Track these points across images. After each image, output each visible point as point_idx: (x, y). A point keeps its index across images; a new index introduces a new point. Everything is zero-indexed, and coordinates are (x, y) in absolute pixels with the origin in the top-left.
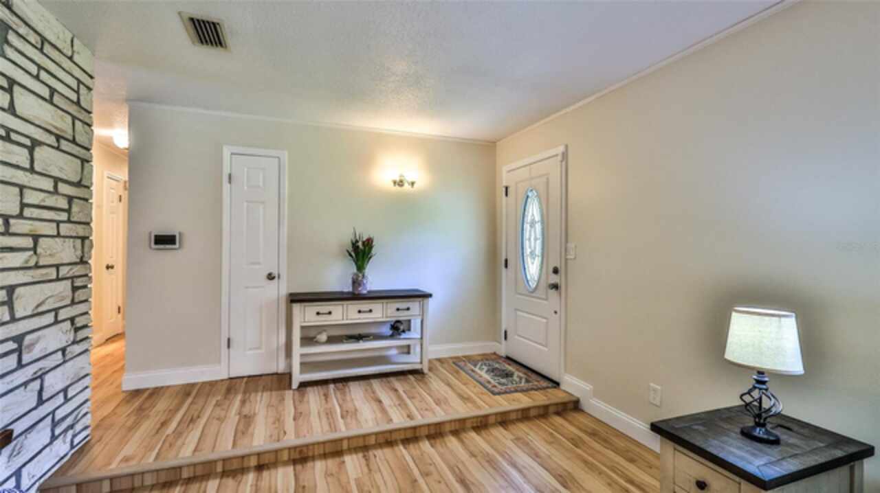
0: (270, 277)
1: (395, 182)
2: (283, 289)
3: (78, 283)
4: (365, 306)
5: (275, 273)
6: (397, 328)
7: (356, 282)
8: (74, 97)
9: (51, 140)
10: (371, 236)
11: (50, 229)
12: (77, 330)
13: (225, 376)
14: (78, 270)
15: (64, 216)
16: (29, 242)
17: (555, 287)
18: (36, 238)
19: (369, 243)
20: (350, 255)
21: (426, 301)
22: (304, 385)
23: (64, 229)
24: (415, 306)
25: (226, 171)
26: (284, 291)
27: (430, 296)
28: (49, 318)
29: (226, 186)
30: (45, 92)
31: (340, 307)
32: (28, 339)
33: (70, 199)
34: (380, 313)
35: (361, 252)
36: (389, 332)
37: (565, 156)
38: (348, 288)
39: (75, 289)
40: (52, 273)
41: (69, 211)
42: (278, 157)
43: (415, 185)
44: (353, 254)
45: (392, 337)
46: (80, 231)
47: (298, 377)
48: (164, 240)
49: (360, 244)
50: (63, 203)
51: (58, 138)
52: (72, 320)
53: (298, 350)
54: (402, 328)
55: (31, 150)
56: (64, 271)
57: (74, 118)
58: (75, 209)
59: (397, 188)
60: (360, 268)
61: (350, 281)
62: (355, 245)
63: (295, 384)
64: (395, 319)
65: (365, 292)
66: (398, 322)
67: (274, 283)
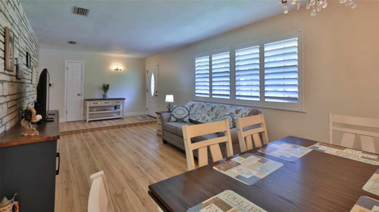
0: (79, 95)
1: (115, 70)
2: (82, 98)
4: (107, 101)
5: (80, 94)
6: (116, 107)
7: (104, 96)
10: (109, 84)
13: (65, 121)
17: (156, 96)
19: (108, 86)
20: (103, 89)
22: (90, 121)
24: (121, 102)
25: (66, 66)
26: (83, 99)
27: (125, 99)
29: (66, 71)
31: (100, 102)
34: (111, 103)
35: (106, 88)
36: (113, 109)
37: (158, 66)
38: (102, 98)
42: (81, 63)
43: (121, 70)
44: (103, 88)
45: (115, 110)
47: (88, 120)
48: (50, 85)
49: (105, 86)
53: (88, 113)
54: (117, 107)
59: (116, 71)
60: (105, 92)
61: (102, 96)
62: (104, 86)
63: (87, 121)
64: (115, 105)
65: (107, 98)
66: (116, 106)
67: (80, 96)
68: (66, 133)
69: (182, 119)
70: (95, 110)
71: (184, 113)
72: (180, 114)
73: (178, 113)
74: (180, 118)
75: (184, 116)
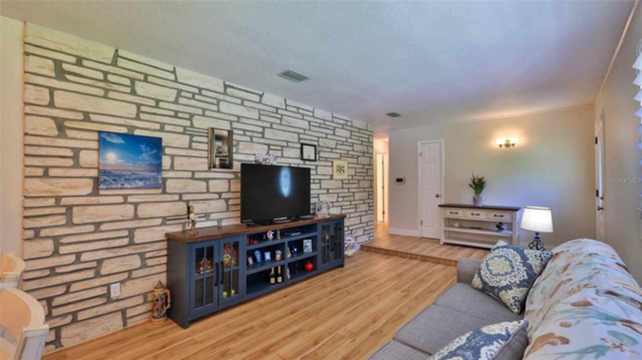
0: (437, 196)
3: (370, 193)
4: (476, 212)
5: (439, 194)
6: (500, 226)
7: (476, 200)
8: (367, 140)
9: (362, 154)
10: (483, 177)
11: (362, 178)
12: (370, 206)
14: (370, 190)
15: (365, 174)
16: (357, 182)
17: (601, 209)
18: (359, 180)
19: (482, 181)
20: (471, 186)
21: (514, 213)
22: (445, 244)
23: (366, 178)
24: (507, 214)
25: (419, 151)
26: (441, 202)
28: (362, 202)
29: (419, 158)
30: (360, 142)
31: (462, 211)
32: (358, 206)
33: (367, 169)
34: (484, 216)
35: (479, 185)
36: (495, 228)
38: (471, 203)
39: (369, 195)
40: (363, 190)
41: (367, 173)
42: (440, 143)
43: (515, 146)
44: (474, 186)
45: (497, 231)
46: (371, 178)
48: (399, 180)
49: (476, 181)
50: (365, 171)
51: (364, 153)
52: (369, 203)
53: (443, 228)
54: (503, 227)
55: (357, 158)
56: (366, 189)
57: (368, 146)
58: (369, 172)
59: (505, 147)
60: (478, 193)
61: (472, 199)
62: (473, 181)
63: (442, 243)
64: (499, 221)
65: (480, 205)
66: (501, 223)
67: (439, 198)
68: (391, 253)
69: (496, 291)
70: (457, 225)
71: (506, 273)
72: (494, 272)
73: (490, 268)
74: (491, 284)
75: (504, 283)
